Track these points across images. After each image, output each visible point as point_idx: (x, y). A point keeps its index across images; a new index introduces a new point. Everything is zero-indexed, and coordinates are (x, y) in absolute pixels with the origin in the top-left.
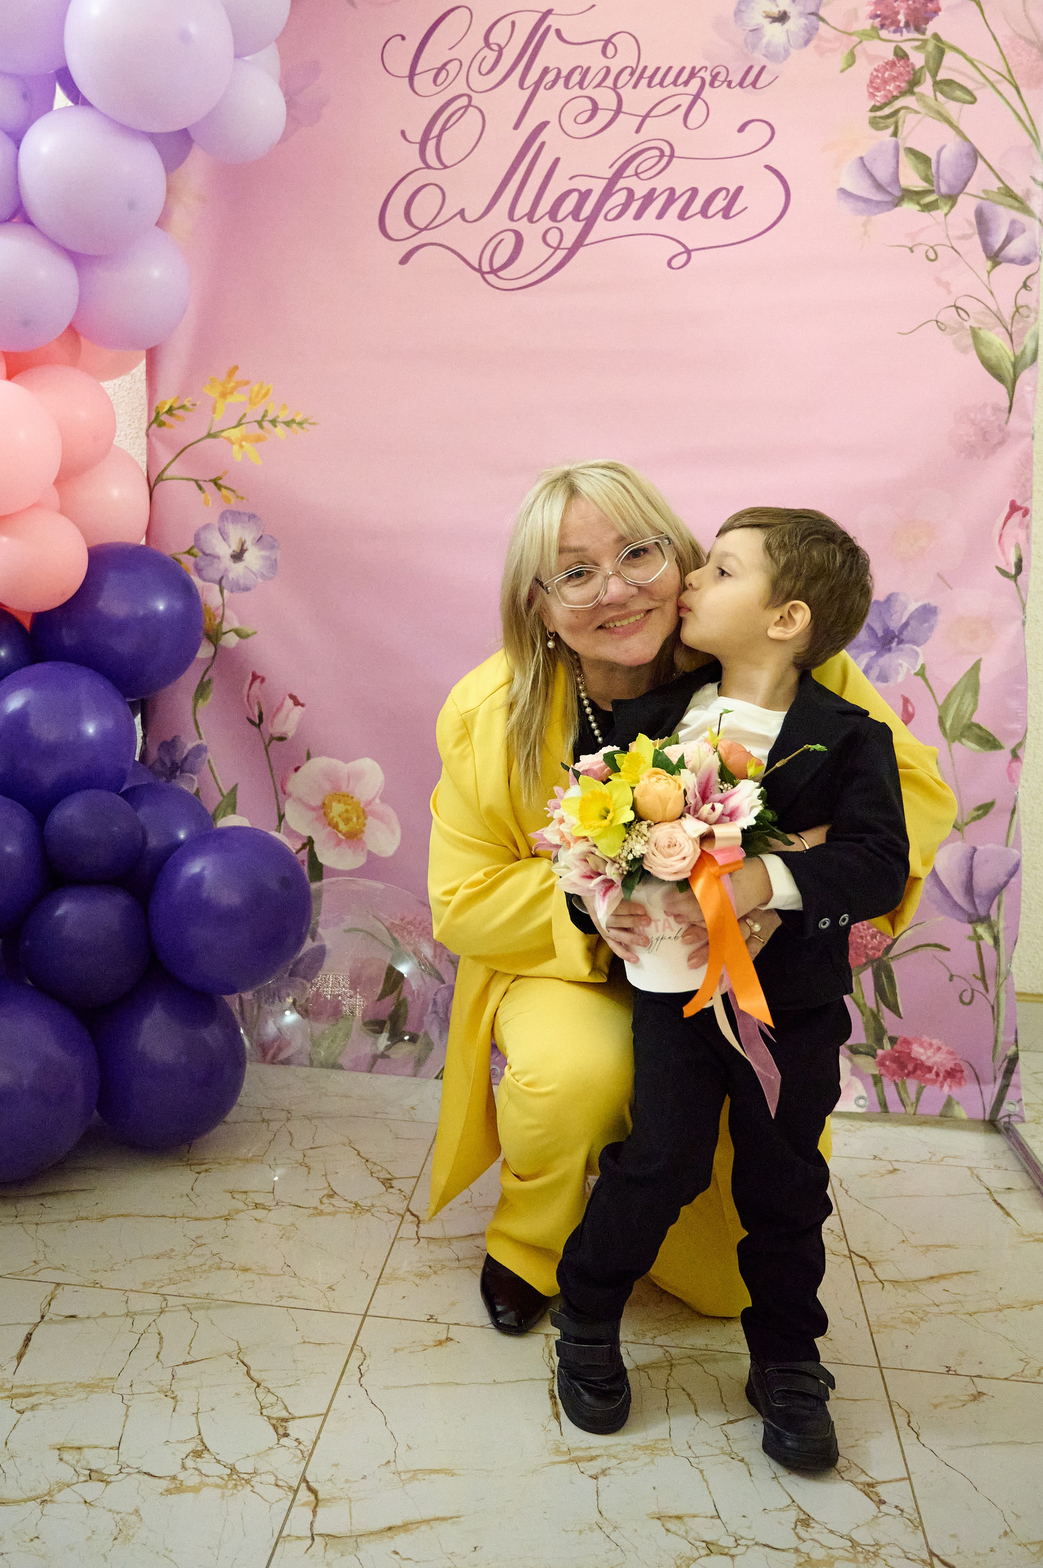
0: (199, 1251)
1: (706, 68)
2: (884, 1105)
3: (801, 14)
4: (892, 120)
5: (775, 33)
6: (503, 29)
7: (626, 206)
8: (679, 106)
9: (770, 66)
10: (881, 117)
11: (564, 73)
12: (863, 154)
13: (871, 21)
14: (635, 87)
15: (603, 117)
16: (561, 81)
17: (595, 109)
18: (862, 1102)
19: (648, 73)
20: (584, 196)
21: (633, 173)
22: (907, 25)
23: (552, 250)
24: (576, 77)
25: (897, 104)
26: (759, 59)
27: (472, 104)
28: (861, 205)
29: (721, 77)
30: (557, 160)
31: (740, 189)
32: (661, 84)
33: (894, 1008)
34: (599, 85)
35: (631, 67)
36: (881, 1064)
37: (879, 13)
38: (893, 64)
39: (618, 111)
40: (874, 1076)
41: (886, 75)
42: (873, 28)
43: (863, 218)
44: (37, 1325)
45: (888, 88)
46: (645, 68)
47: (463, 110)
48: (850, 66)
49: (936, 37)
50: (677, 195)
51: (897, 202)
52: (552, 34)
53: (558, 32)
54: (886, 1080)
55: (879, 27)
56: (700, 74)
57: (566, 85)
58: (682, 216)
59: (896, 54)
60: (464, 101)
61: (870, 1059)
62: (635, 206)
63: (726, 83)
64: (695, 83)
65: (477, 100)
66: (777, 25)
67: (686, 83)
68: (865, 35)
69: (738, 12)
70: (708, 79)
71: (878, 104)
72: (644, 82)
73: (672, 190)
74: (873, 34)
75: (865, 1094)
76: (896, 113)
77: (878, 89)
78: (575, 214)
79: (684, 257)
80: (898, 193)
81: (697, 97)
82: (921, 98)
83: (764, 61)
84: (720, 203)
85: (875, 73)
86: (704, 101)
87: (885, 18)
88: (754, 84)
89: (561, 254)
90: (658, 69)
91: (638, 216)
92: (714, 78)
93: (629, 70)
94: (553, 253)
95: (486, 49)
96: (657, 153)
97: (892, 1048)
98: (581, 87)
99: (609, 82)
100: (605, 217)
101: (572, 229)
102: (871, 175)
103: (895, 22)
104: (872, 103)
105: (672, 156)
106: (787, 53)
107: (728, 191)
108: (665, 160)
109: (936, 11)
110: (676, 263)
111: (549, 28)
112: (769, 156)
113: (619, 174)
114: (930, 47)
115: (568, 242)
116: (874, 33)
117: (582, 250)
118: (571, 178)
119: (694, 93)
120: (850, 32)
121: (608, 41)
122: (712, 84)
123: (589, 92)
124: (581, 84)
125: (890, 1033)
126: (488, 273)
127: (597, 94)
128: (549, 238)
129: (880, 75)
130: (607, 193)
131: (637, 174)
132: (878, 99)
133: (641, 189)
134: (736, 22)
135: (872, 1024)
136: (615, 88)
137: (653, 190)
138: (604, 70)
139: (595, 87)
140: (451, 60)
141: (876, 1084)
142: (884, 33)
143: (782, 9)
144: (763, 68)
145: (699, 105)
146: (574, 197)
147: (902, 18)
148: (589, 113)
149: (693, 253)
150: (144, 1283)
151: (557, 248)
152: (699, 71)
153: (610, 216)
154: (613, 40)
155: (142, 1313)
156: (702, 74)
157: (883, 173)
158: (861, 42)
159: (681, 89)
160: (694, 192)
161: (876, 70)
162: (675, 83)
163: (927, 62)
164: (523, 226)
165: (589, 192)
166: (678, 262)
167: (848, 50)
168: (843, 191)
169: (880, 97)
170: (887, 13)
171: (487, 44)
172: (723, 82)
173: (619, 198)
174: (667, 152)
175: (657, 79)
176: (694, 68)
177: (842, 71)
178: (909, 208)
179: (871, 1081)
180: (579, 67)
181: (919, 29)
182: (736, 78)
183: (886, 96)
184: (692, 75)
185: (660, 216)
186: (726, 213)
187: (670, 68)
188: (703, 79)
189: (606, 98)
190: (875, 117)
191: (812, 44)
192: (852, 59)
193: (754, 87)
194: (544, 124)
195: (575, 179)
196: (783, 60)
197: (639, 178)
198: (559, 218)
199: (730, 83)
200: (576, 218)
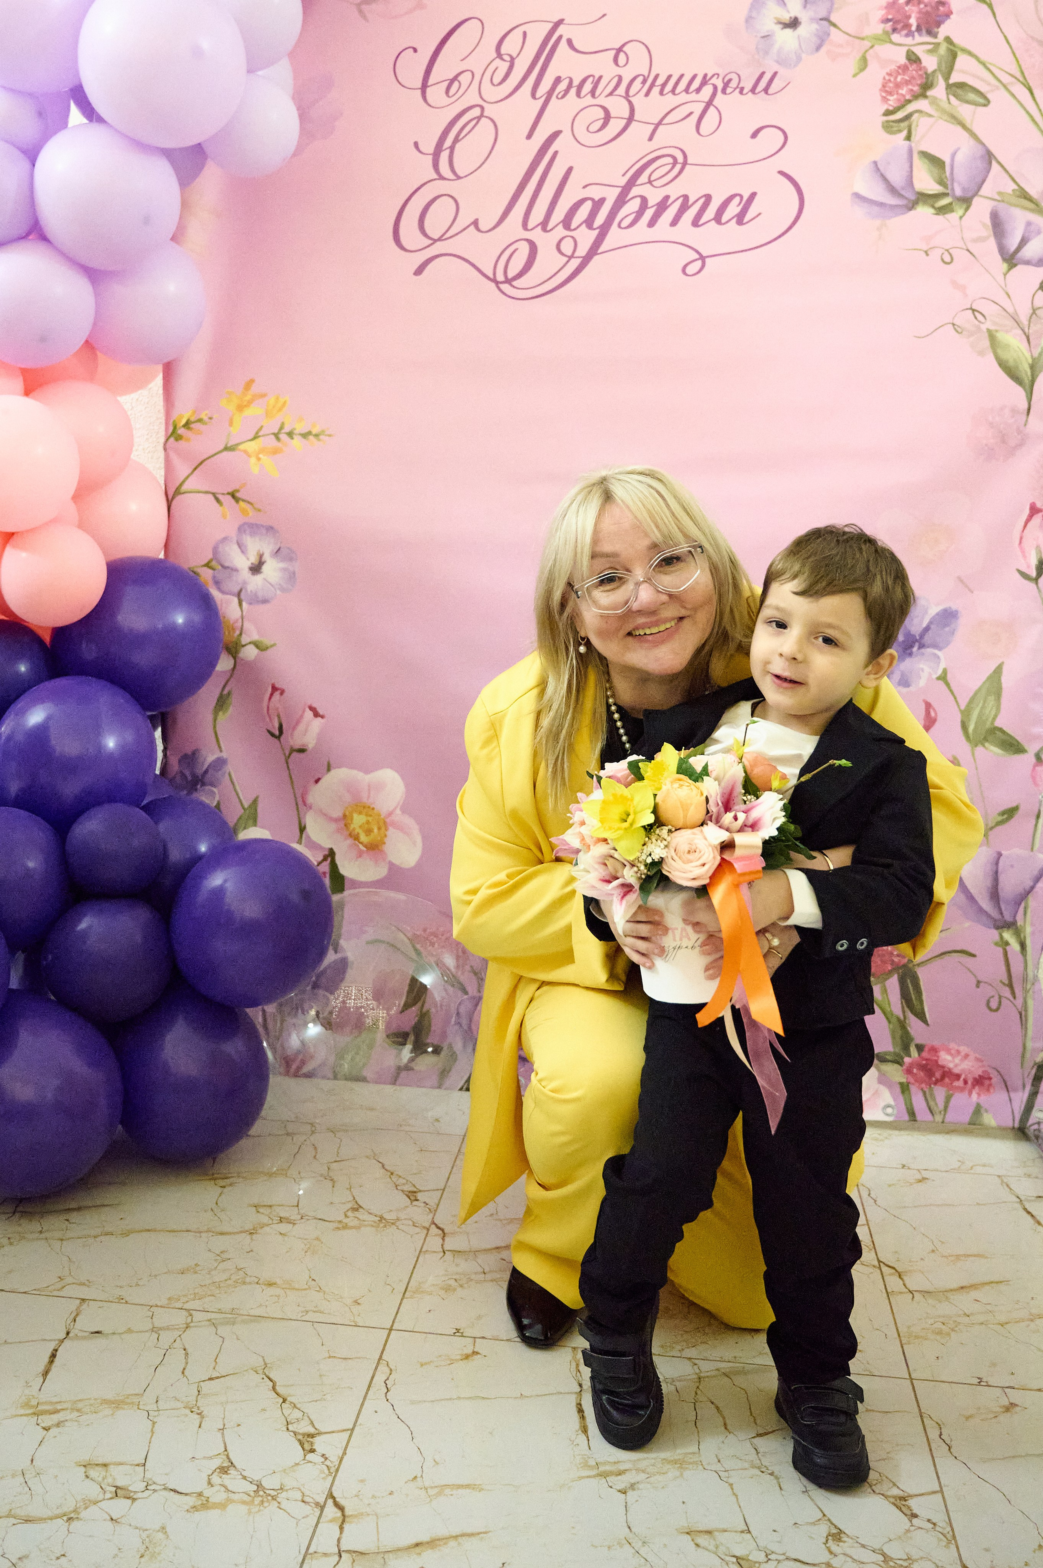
0: (222, 1266)
1: (718, 75)
2: (912, 1114)
3: (812, 20)
4: (906, 124)
5: (786, 39)
6: (515, 39)
7: (639, 214)
8: (691, 113)
9: (782, 71)
10: (894, 122)
11: (576, 83)
12: (876, 159)
13: (882, 26)
14: (647, 94)
15: (615, 126)
16: (573, 91)
17: (607, 117)
18: (889, 1110)
19: (660, 81)
20: (598, 204)
21: (647, 181)
22: (919, 29)
23: (566, 259)
24: (588, 87)
25: (910, 108)
26: (770, 67)
27: (485, 114)
28: (876, 209)
29: (733, 84)
30: (570, 169)
31: (753, 195)
32: (673, 91)
33: (921, 1016)
34: (611, 94)
35: (643, 76)
36: (909, 1071)
37: (890, 17)
38: (904, 69)
39: (631, 119)
40: (901, 1084)
41: (899, 79)
42: (886, 33)
43: (878, 222)
44: (62, 1341)
45: (900, 91)
46: (657, 76)
47: (474, 122)
48: (862, 70)
49: (948, 40)
50: (690, 203)
51: (911, 206)
52: (563, 43)
53: (570, 42)
54: (914, 1089)
55: (891, 31)
56: (711, 82)
57: (578, 95)
58: (696, 223)
59: (908, 58)
60: (476, 112)
61: (896, 1066)
62: (649, 214)
63: (738, 90)
64: (707, 90)
65: (489, 110)
66: (788, 31)
67: (698, 90)
68: (878, 39)
69: (749, 19)
70: (720, 86)
71: (891, 108)
72: (656, 90)
73: (686, 197)
75: (892, 1103)
76: (908, 117)
77: (891, 94)
78: (589, 222)
79: (699, 264)
80: (913, 197)
81: (709, 104)
82: (934, 102)
83: (775, 67)
84: (733, 209)
85: (887, 78)
86: (717, 108)
87: (896, 22)
88: (766, 90)
89: (575, 263)
90: (670, 77)
91: (652, 223)
92: (726, 85)
93: (641, 79)
94: (568, 262)
95: (498, 60)
96: (670, 160)
97: (919, 1055)
98: (593, 96)
99: (621, 90)
100: (619, 226)
101: (586, 238)
102: (885, 180)
103: (907, 26)
104: (885, 107)
105: (685, 163)
106: (799, 59)
107: (741, 197)
108: (678, 167)
109: (948, 15)
110: (690, 270)
111: (560, 37)
112: (782, 162)
113: (632, 183)
114: (943, 49)
115: (582, 251)
116: (885, 39)
117: (596, 258)
118: (584, 187)
119: (707, 100)
120: (861, 36)
121: (619, 50)
122: (724, 91)
123: (602, 100)
124: (593, 93)
125: (918, 1041)
126: (502, 283)
127: (610, 103)
128: (563, 247)
129: (892, 79)
130: (620, 201)
131: (650, 182)
132: (891, 103)
133: (654, 197)
134: (747, 28)
135: (899, 1033)
136: (627, 96)
137: (667, 197)
138: (616, 79)
139: (607, 96)
140: (463, 72)
141: (903, 1092)
142: (895, 37)
143: (793, 15)
144: (775, 73)
145: (712, 111)
146: (588, 206)
147: (913, 21)
148: (602, 121)
149: (707, 260)
150: (169, 1299)
151: (570, 257)
152: (710, 79)
153: (624, 225)
154: (625, 49)
155: (167, 1328)
156: (713, 81)
157: (897, 177)
158: (872, 47)
159: (693, 96)
160: (708, 198)
161: (888, 74)
162: (687, 90)
163: (939, 64)
164: (537, 235)
165: (602, 201)
166: (692, 269)
167: (861, 55)
168: (857, 196)
169: (893, 101)
170: (899, 17)
171: (499, 55)
172: (735, 89)
173: (633, 206)
174: (680, 159)
175: (669, 87)
176: (706, 75)
177: (855, 76)
178: (924, 211)
179: (898, 1090)
180: (589, 76)
181: (930, 33)
182: (748, 85)
183: (899, 100)
184: (704, 82)
185: (674, 223)
186: (740, 219)
187: (682, 76)
188: (715, 87)
189: (618, 106)
190: (887, 121)
191: (824, 49)
192: (864, 63)
193: (767, 93)
194: (556, 135)
195: (588, 187)
196: (795, 66)
197: (652, 185)
198: (573, 227)
199: (742, 89)
200: (590, 226)
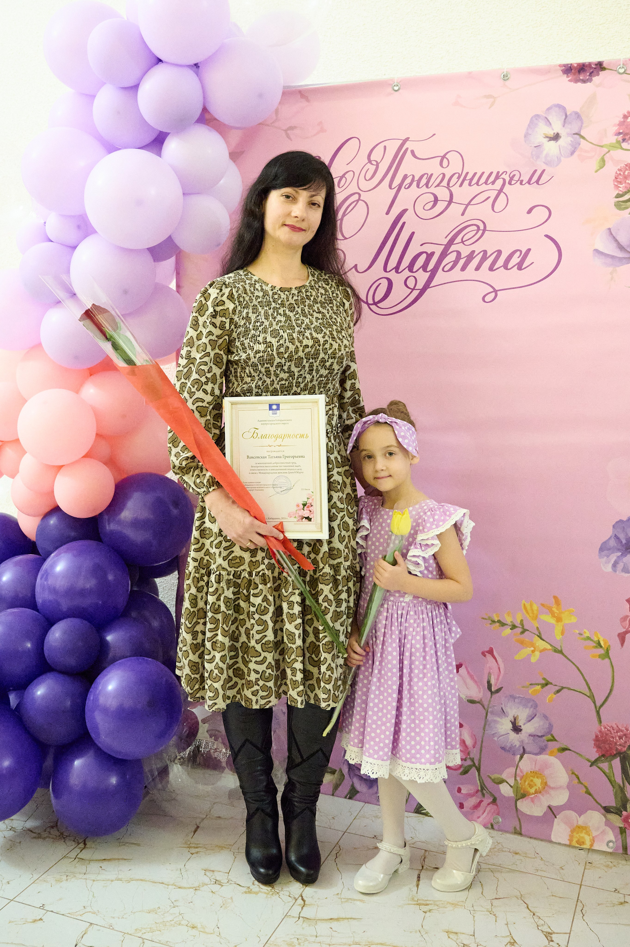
1: (506, 172)
2: (625, 849)
3: (568, 134)
5: (551, 147)
6: (379, 150)
7: (456, 263)
8: (489, 197)
9: (549, 170)
10: (624, 202)
11: (416, 178)
12: (610, 227)
13: (616, 137)
14: (461, 185)
16: (415, 183)
17: (436, 200)
18: (611, 844)
19: (469, 177)
20: (430, 256)
21: (460, 241)
23: (411, 290)
24: (424, 181)
26: (540, 166)
27: (361, 199)
28: (609, 260)
29: (516, 178)
30: (413, 233)
31: (529, 250)
32: (477, 183)
34: (438, 185)
35: (459, 173)
37: (621, 131)
38: (629, 166)
39: (451, 201)
41: (627, 173)
42: (618, 142)
43: (611, 269)
45: (627, 181)
46: (467, 173)
47: (354, 203)
48: (601, 167)
50: (488, 255)
52: (409, 153)
53: (413, 152)
55: (621, 141)
56: (502, 176)
57: (418, 186)
58: (491, 269)
60: (356, 197)
62: (462, 262)
63: (519, 182)
64: (499, 182)
65: (364, 196)
66: (553, 142)
67: (493, 183)
68: (613, 147)
69: (527, 135)
70: (507, 179)
71: (621, 193)
72: (466, 183)
73: (485, 252)
74: (617, 145)
77: (620, 183)
78: (424, 267)
79: (493, 294)
81: (501, 191)
83: (544, 167)
84: (515, 260)
85: (618, 172)
86: (505, 194)
87: (625, 135)
88: (537, 182)
89: (416, 293)
90: (475, 174)
91: (463, 269)
92: (511, 179)
93: (457, 175)
94: (411, 292)
95: (369, 164)
96: (475, 228)
98: (427, 187)
99: (445, 183)
100: (443, 270)
101: (423, 277)
102: (616, 240)
104: (617, 192)
105: (485, 230)
106: (559, 160)
107: (521, 251)
108: (480, 232)
110: (488, 298)
111: (407, 149)
112: (547, 229)
113: (451, 242)
115: (420, 285)
117: (429, 290)
118: (421, 245)
119: (499, 188)
120: (602, 145)
121: (443, 157)
122: (510, 183)
123: (432, 190)
124: (427, 185)
126: (372, 304)
127: (436, 191)
128: (408, 283)
129: (622, 173)
130: (444, 254)
131: (462, 242)
132: (620, 189)
133: (465, 251)
134: (525, 142)
136: (448, 186)
137: (473, 252)
138: (441, 176)
139: (435, 187)
140: (348, 172)
142: (625, 145)
143: (556, 132)
144: (544, 170)
145: (502, 196)
146: (424, 256)
148: (432, 203)
149: (498, 292)
151: (413, 289)
152: (502, 174)
153: (446, 269)
154: (446, 156)
156: (503, 176)
157: (624, 239)
158: (609, 151)
159: (490, 186)
160: (499, 252)
161: (619, 170)
162: (486, 183)
164: (392, 275)
165: (433, 254)
167: (601, 157)
168: (597, 251)
169: (622, 188)
171: (370, 161)
172: (517, 181)
173: (452, 257)
174: (482, 227)
175: (475, 180)
176: (498, 172)
177: (596, 171)
179: (618, 832)
180: (425, 174)
182: (526, 179)
184: (497, 177)
185: (477, 268)
186: (520, 266)
187: (483, 173)
188: (504, 180)
189: (443, 193)
190: (618, 202)
191: (576, 154)
192: (603, 163)
193: (538, 184)
194: (405, 211)
195: (424, 245)
196: (557, 165)
197: (464, 244)
198: (414, 270)
199: (522, 181)
200: (425, 270)
